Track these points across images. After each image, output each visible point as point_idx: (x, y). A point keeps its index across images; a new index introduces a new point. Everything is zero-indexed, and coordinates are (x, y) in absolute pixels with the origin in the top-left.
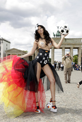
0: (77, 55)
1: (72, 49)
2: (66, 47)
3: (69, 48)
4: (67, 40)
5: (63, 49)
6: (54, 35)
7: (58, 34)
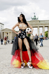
0: (48, 31)
1: (44, 27)
2: (40, 26)
3: (42, 27)
4: (41, 22)
5: (38, 27)
6: (32, 19)
7: (34, 18)
